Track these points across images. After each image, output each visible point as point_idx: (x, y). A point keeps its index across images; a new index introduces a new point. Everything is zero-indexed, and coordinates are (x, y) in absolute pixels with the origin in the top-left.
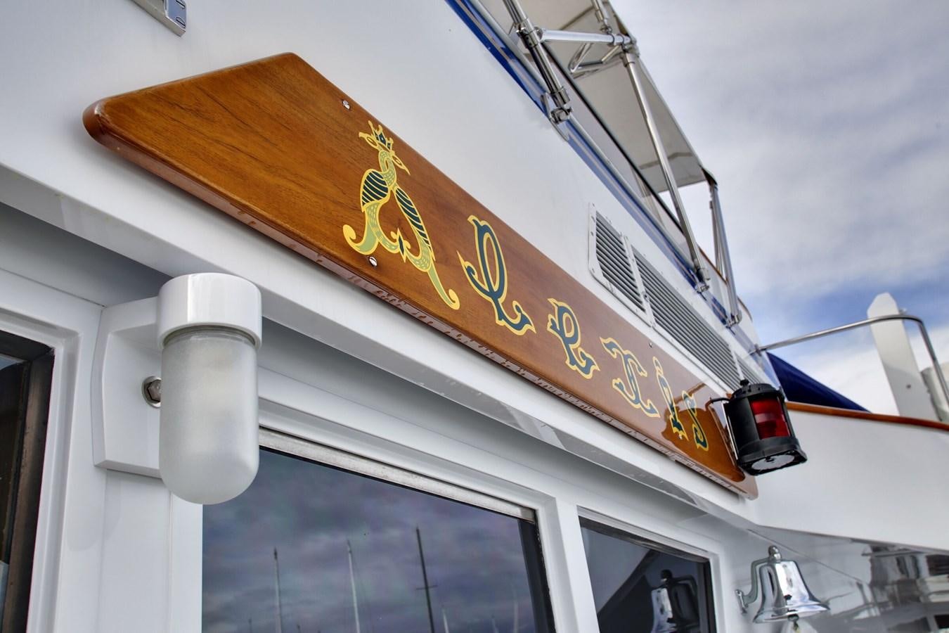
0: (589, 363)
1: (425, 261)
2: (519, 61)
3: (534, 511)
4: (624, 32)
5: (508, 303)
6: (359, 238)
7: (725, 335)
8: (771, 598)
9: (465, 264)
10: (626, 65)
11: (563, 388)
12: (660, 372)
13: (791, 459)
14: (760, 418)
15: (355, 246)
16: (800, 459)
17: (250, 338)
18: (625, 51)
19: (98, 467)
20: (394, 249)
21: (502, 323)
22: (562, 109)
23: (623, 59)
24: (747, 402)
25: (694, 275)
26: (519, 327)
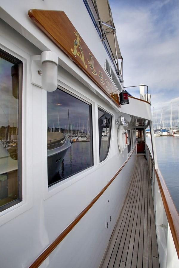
0: (103, 83)
1: (83, 59)
2: (98, 28)
3: (92, 104)
4: (114, 27)
5: (94, 69)
6: (73, 52)
7: (120, 84)
8: (120, 122)
9: (88, 61)
10: (114, 34)
11: (100, 85)
12: (112, 87)
13: (127, 103)
14: (124, 96)
15: (73, 53)
16: (128, 103)
17: (57, 65)
18: (114, 31)
19: (31, 83)
20: (78, 55)
21: (93, 73)
22: (104, 39)
23: (113, 32)
24: (123, 94)
25: (118, 74)
26: (95, 74)
